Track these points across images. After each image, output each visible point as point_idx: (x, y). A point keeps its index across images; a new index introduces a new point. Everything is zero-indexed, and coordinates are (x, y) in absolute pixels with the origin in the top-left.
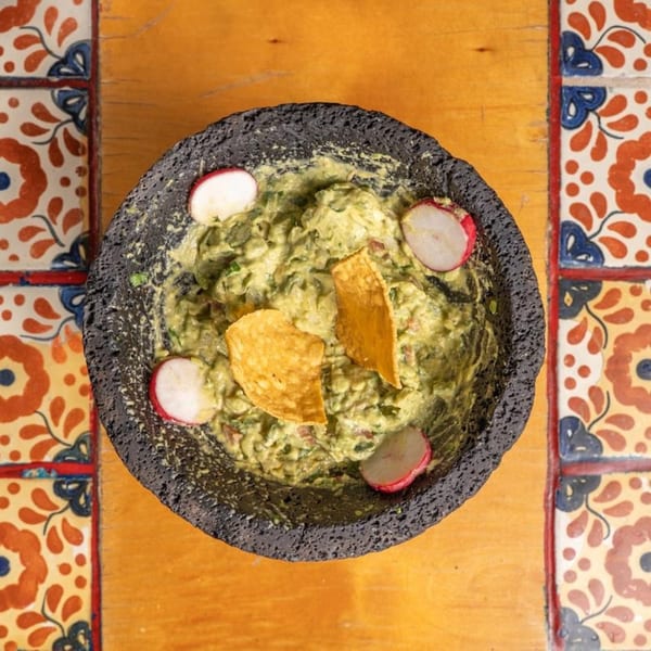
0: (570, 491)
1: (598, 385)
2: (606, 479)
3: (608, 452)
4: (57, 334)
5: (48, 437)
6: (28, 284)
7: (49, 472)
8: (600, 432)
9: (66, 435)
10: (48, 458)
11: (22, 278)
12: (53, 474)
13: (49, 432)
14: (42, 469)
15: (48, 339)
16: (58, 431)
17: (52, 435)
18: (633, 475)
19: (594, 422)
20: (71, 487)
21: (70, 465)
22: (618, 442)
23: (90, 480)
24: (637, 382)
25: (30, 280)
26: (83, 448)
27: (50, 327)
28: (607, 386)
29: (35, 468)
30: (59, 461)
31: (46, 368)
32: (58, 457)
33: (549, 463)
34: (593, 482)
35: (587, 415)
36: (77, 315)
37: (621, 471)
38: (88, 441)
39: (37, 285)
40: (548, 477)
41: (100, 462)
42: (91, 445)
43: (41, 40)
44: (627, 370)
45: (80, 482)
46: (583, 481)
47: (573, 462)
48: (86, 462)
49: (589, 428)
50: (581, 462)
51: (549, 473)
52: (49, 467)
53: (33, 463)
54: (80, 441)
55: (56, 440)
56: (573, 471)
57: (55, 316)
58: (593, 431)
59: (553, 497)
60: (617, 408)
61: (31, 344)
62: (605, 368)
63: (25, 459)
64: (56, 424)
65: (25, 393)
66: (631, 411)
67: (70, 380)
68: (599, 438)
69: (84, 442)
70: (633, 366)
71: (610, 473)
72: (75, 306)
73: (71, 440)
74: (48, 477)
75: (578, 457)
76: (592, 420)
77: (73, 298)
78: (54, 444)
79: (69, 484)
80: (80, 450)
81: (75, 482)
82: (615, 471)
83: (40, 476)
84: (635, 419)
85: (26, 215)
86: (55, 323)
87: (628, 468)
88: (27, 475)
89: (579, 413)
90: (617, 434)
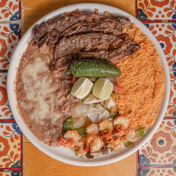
0: (142, 173)
1: (149, 146)
2: (151, 170)
3: (152, 163)
4: (12, 135)
5: (10, 161)
6: (4, 122)
7: (10, 170)
8: (149, 158)
9: (14, 161)
10: (10, 167)
11: (3, 121)
12: (11, 171)
13: (10, 160)
14: (8, 169)
15: (9, 136)
16: (12, 160)
17: (11, 161)
18: (158, 169)
19: (148, 156)
20: (16, 174)
21: (15, 168)
22: (154, 161)
23: (20, 172)
24: (159, 145)
25: (5, 121)
26: (19, 164)
27: (10, 133)
28: (151, 147)
29: (6, 169)
30: (13, 167)
31: (9, 144)
32: (12, 166)
33: (137, 166)
34: (148, 171)
35: (146, 154)
36: (17, 130)
37: (155, 168)
38: (20, 162)
39: (6, 123)
40: (137, 170)
41: (23, 168)
42: (21, 163)
43: (7, 60)
44: (156, 142)
45: (18, 173)
46: (145, 170)
47: (143, 166)
48: (20, 168)
49: (147, 157)
50: (145, 166)
51: (137, 168)
52: (10, 169)
53: (6, 168)
54: (18, 162)
55: (12, 162)
56: (143, 168)
57: (11, 131)
58: (148, 158)
59: (138, 175)
60: (154, 152)
61: (5, 138)
62: (151, 142)
63: (4, 167)
64: (12, 158)
65: (4, 150)
66: (157, 153)
67: (15, 147)
68: (149, 159)
69: (19, 162)
70: (158, 141)
71: (152, 168)
72: (16, 128)
73: (16, 162)
74: (10, 171)
75: (144, 164)
76: (147, 155)
77: (15, 126)
78: (11, 163)
79: (15, 173)
80: (18, 164)
81: (17, 173)
82: (153, 168)
83: (8, 171)
84: (158, 154)
85: (3, 105)
86: (11, 132)
87: (157, 167)
88: (4, 171)
89: (144, 153)
90: (154, 158)
